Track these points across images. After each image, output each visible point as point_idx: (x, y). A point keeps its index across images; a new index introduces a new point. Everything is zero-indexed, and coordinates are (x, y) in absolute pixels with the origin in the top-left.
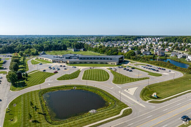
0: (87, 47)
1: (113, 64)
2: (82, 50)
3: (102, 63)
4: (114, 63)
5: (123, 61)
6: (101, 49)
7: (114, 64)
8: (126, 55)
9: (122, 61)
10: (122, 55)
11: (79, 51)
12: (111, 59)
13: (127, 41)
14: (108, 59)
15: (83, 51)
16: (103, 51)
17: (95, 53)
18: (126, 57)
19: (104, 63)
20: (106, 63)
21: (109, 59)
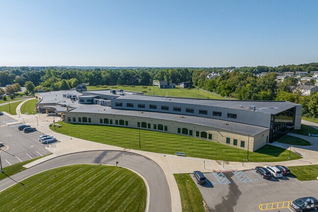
0: (197, 80)
1: (235, 142)
2: (182, 85)
3: (185, 131)
4: (240, 138)
5: (297, 127)
6: (223, 84)
7: (243, 144)
8: (310, 105)
9: (292, 130)
10: (293, 100)
11: (174, 87)
12: (232, 116)
13: (309, 72)
14: (217, 114)
15: (185, 87)
16: (229, 88)
17: (210, 93)
18: (308, 111)
19: (194, 134)
20: (204, 135)
21: (224, 114)
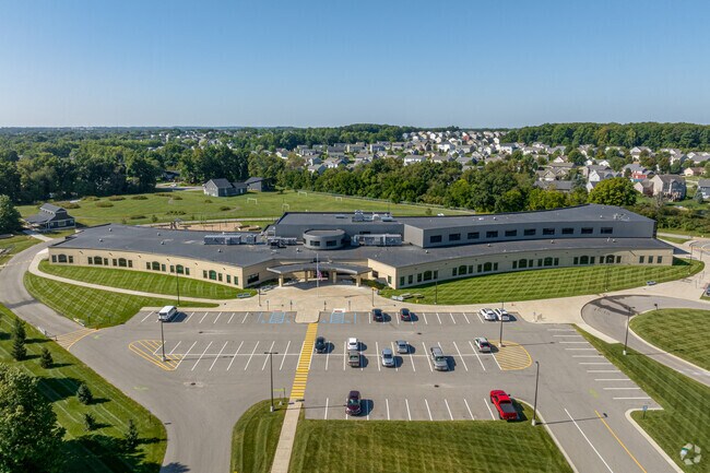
1: (651, 260)
2: (257, 186)
4: (656, 253)
7: (660, 260)
21: (596, 230)
